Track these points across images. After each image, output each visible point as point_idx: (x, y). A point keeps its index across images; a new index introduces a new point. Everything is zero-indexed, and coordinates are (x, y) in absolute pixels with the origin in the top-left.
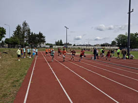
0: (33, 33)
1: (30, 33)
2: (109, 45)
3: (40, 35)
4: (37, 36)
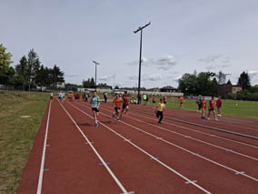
0: (44, 67)
1: (38, 66)
2: (173, 90)
3: (56, 71)
4: (51, 71)
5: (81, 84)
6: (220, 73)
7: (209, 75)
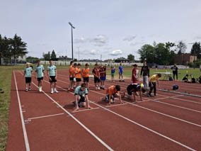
3: (17, 41)
5: (43, 57)
6: (181, 43)
7: (169, 45)
